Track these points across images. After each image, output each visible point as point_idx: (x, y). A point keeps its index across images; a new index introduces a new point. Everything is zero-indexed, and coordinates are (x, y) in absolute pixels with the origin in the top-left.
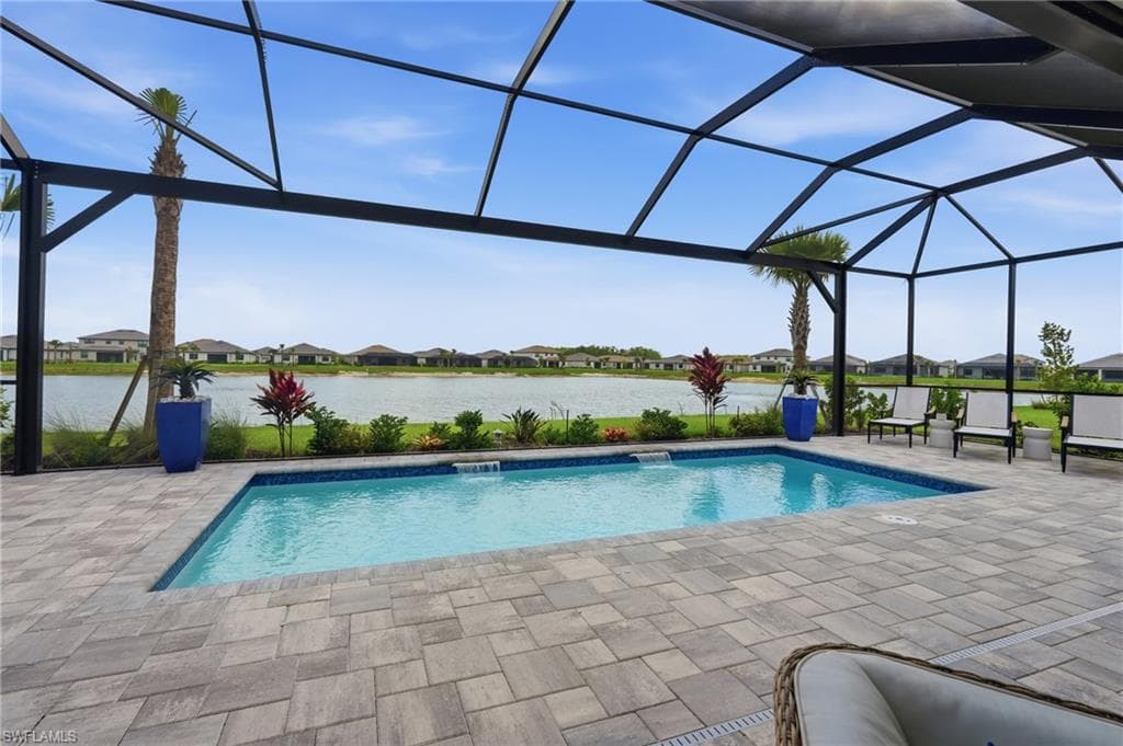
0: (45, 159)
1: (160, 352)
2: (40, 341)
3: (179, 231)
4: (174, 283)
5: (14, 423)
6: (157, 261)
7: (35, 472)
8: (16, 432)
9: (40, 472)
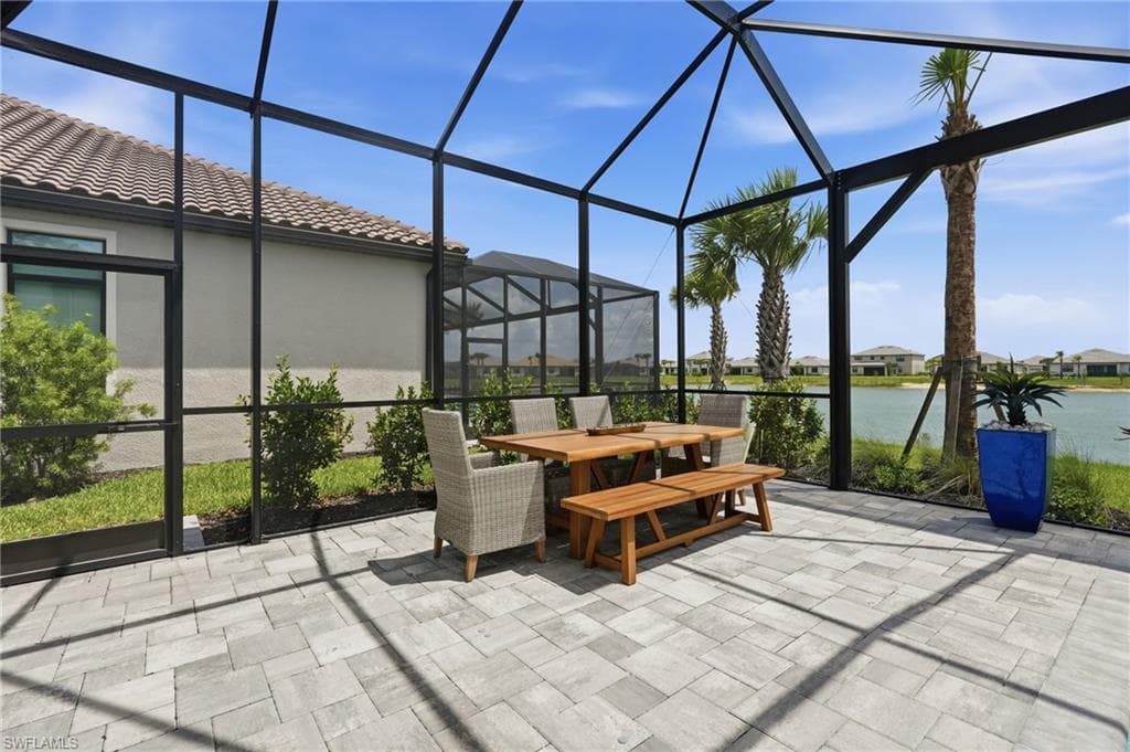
0: (845, 167)
1: (959, 362)
2: (845, 354)
3: (975, 212)
4: (971, 278)
5: (829, 436)
6: (950, 253)
7: (846, 490)
8: (831, 443)
9: (851, 490)
